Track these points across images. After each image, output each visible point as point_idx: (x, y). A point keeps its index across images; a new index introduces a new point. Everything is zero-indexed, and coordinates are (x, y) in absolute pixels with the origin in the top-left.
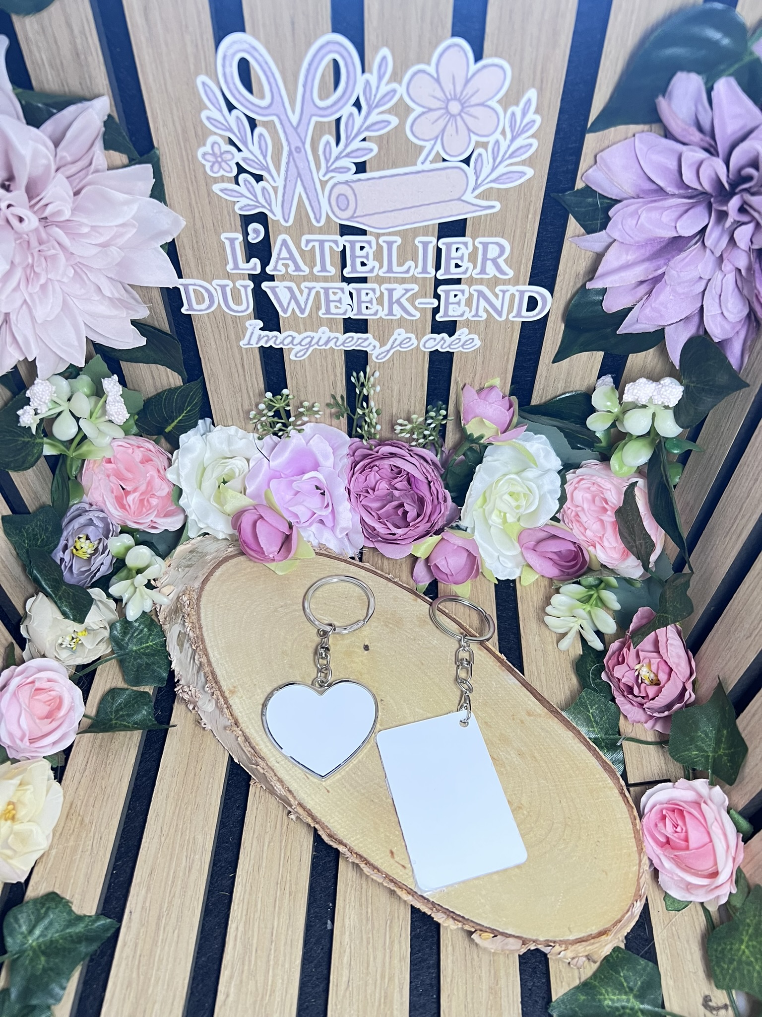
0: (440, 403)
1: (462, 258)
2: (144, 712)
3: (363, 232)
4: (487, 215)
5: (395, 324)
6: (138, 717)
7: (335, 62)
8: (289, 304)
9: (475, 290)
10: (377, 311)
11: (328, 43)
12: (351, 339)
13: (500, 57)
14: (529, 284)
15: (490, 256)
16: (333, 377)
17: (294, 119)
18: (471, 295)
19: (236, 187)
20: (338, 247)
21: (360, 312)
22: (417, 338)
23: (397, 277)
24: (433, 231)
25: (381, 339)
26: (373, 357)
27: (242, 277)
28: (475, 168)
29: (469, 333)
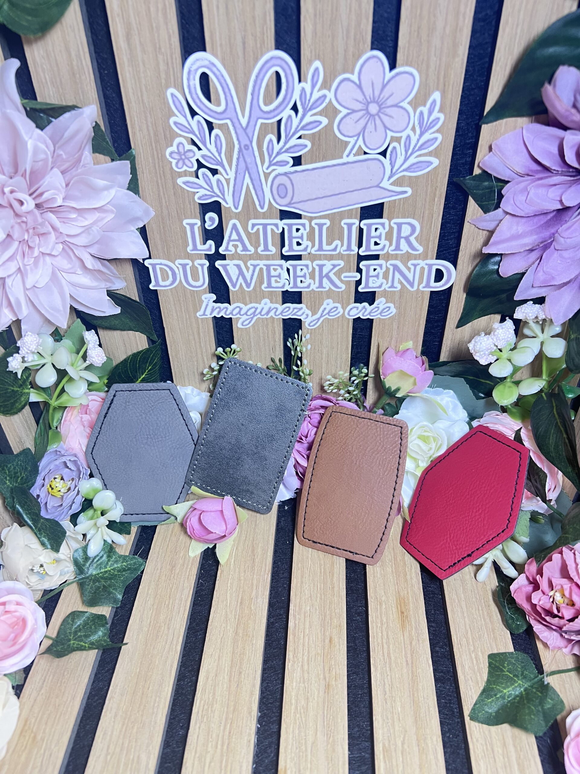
0: (362, 365)
2: (100, 633)
3: (299, 216)
4: (400, 199)
6: (94, 638)
7: (277, 74)
8: (237, 279)
9: (391, 265)
11: (272, 58)
12: (287, 309)
13: (410, 65)
14: (436, 259)
15: (403, 235)
16: (272, 342)
17: (244, 122)
18: (388, 269)
19: (196, 180)
20: (278, 230)
21: (295, 285)
22: (343, 308)
23: (326, 255)
24: (356, 214)
25: (313, 308)
26: (306, 324)
27: (199, 257)
28: (390, 159)
29: (386, 302)
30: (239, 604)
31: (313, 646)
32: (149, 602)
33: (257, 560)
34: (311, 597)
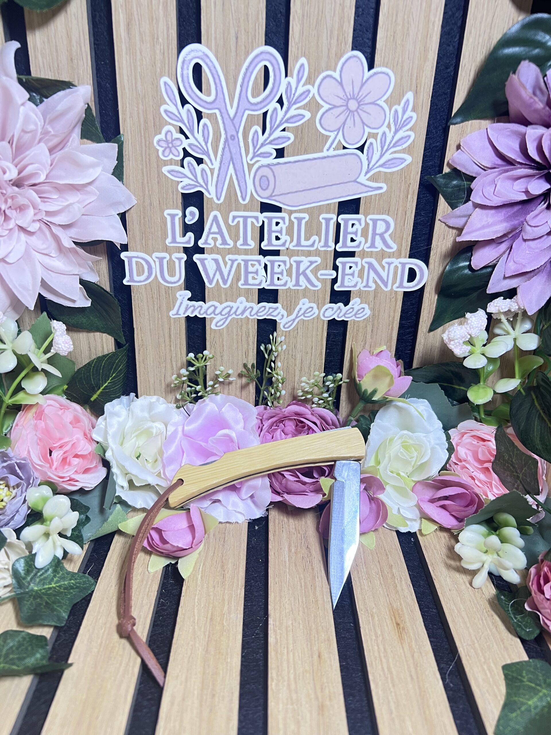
1: (356, 233)
2: (38, 656)
3: (278, 209)
4: (376, 195)
5: (301, 295)
6: (31, 661)
7: (266, 68)
8: (214, 275)
9: (366, 263)
10: (287, 281)
11: (262, 53)
12: (263, 309)
13: (387, 66)
14: (410, 257)
15: (378, 231)
16: (246, 346)
17: (232, 112)
18: (363, 267)
19: (181, 169)
20: (258, 223)
21: (272, 283)
22: (318, 309)
23: (304, 250)
24: (335, 209)
25: (289, 308)
26: (281, 326)
27: (178, 251)
28: (367, 155)
29: (361, 303)
30: (208, 620)
31: (300, 662)
32: (101, 621)
33: (227, 576)
34: (292, 610)
